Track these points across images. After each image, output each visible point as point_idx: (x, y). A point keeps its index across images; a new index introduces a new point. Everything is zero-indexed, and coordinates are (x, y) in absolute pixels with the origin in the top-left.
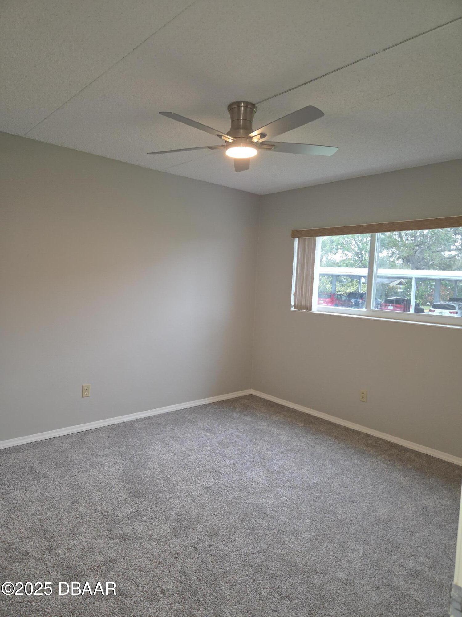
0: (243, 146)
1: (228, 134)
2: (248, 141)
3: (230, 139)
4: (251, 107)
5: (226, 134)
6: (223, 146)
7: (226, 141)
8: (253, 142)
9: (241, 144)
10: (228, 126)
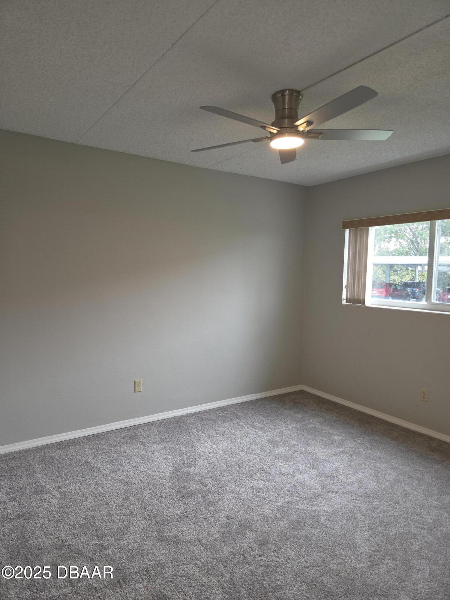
0: (288, 136)
1: (273, 124)
2: (294, 131)
3: (274, 130)
4: (296, 94)
5: (270, 124)
6: (267, 137)
7: (270, 133)
8: (299, 131)
9: (287, 134)
10: (272, 118)
